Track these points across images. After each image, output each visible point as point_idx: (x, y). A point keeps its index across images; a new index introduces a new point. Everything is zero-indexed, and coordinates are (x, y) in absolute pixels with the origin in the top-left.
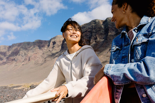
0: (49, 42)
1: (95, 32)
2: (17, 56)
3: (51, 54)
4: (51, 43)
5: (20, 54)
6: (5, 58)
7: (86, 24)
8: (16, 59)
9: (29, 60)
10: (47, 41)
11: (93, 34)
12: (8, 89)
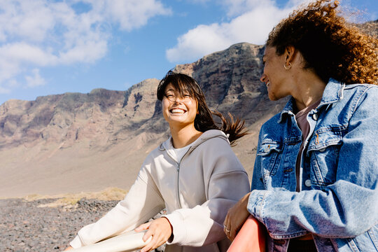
0: (127, 94)
1: (239, 73)
2: (48, 126)
3: (130, 124)
4: (131, 98)
5: (55, 122)
6: (19, 130)
7: (218, 54)
8: (44, 135)
9: (77, 138)
10: (122, 92)
11: (234, 78)
12: (25, 205)
